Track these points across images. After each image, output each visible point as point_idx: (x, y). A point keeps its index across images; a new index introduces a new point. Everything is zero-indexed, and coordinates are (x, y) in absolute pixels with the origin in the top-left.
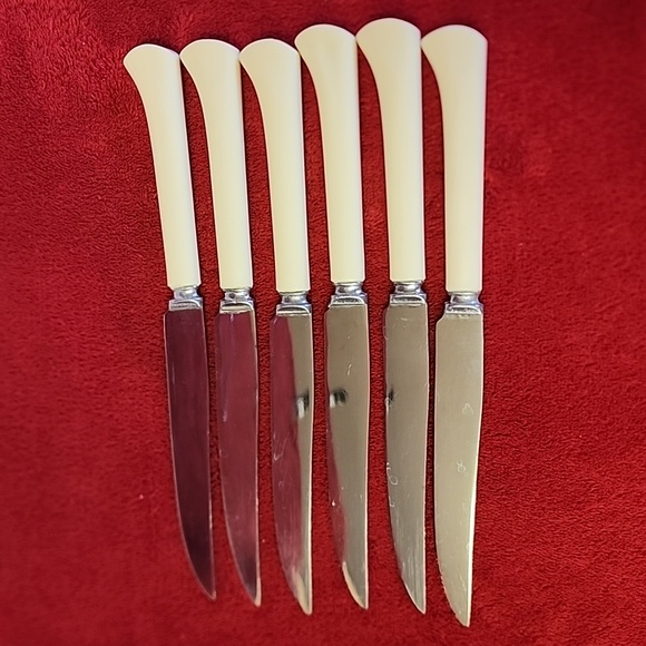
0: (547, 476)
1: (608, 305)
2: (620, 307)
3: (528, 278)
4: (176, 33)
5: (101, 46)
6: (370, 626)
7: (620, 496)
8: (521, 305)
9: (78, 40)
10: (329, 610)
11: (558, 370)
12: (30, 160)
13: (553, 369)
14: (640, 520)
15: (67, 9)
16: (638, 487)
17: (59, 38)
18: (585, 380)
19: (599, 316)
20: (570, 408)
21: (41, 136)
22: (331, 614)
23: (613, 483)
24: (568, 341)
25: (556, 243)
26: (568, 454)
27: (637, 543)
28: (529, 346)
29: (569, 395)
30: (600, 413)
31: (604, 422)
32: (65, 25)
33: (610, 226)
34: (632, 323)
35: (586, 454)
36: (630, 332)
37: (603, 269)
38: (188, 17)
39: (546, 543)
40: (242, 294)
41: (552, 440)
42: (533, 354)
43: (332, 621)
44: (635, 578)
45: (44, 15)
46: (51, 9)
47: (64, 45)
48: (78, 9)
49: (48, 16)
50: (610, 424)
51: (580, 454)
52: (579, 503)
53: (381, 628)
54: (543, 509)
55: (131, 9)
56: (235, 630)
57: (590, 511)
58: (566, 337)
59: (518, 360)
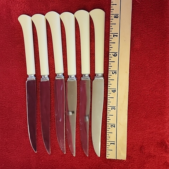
0: (137, 122)
1: (153, 80)
2: (156, 81)
3: (134, 73)
4: (49, 9)
5: (30, 11)
6: (90, 159)
7: (154, 128)
8: (132, 79)
9: (24, 10)
10: (80, 155)
11: (140, 96)
12: (10, 39)
13: (139, 96)
14: (159, 134)
15: (22, 2)
16: (159, 126)
17: (19, 9)
18: (147, 99)
19: (151, 83)
20: (143, 106)
21: (13, 33)
22: (81, 156)
23: (153, 125)
24: (143, 89)
25: (141, 64)
26: (142, 117)
27: (158, 140)
28: (134, 90)
29: (143, 102)
30: (150, 107)
31: (151, 109)
32: (21, 6)
33: (155, 61)
34: (159, 85)
35: (146, 117)
36: (158, 87)
37: (152, 71)
38: (52, 5)
39: (136, 139)
40: (46, 76)
41: (138, 113)
42: (134, 92)
43: (81, 158)
44: (157, 149)
45: (16, 3)
46: (18, 2)
47: (20, 11)
48: (24, 2)
49: (17, 4)
50: (153, 110)
51: (145, 117)
52: (144, 129)
53: (93, 160)
54: (135, 131)
55: (38, 2)
56: (56, 160)
57: (147, 131)
58: (143, 88)
59: (131, 93)
